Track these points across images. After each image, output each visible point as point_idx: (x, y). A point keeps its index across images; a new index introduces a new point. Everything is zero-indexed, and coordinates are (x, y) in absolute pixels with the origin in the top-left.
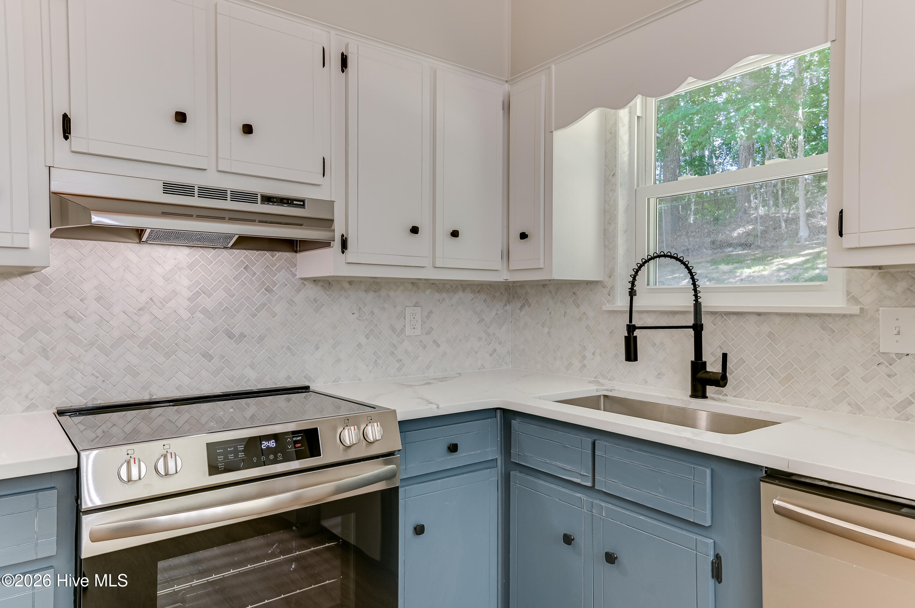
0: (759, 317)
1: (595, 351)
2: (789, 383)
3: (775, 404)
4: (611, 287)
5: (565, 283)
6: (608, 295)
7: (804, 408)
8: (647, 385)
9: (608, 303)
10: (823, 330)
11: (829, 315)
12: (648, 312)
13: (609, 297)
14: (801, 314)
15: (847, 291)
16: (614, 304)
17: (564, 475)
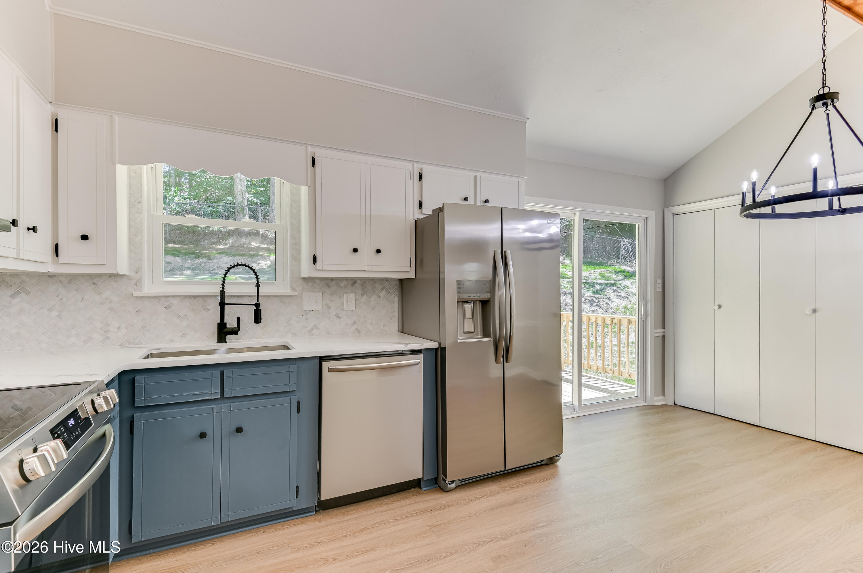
0: (250, 298)
1: (120, 326)
2: (266, 328)
3: (259, 339)
4: (138, 280)
5: (82, 275)
6: (135, 285)
7: (273, 338)
8: (173, 343)
9: (134, 291)
10: (281, 302)
11: (284, 296)
12: (173, 296)
13: (136, 287)
14: (271, 296)
15: (291, 286)
16: (141, 291)
17: (192, 399)
